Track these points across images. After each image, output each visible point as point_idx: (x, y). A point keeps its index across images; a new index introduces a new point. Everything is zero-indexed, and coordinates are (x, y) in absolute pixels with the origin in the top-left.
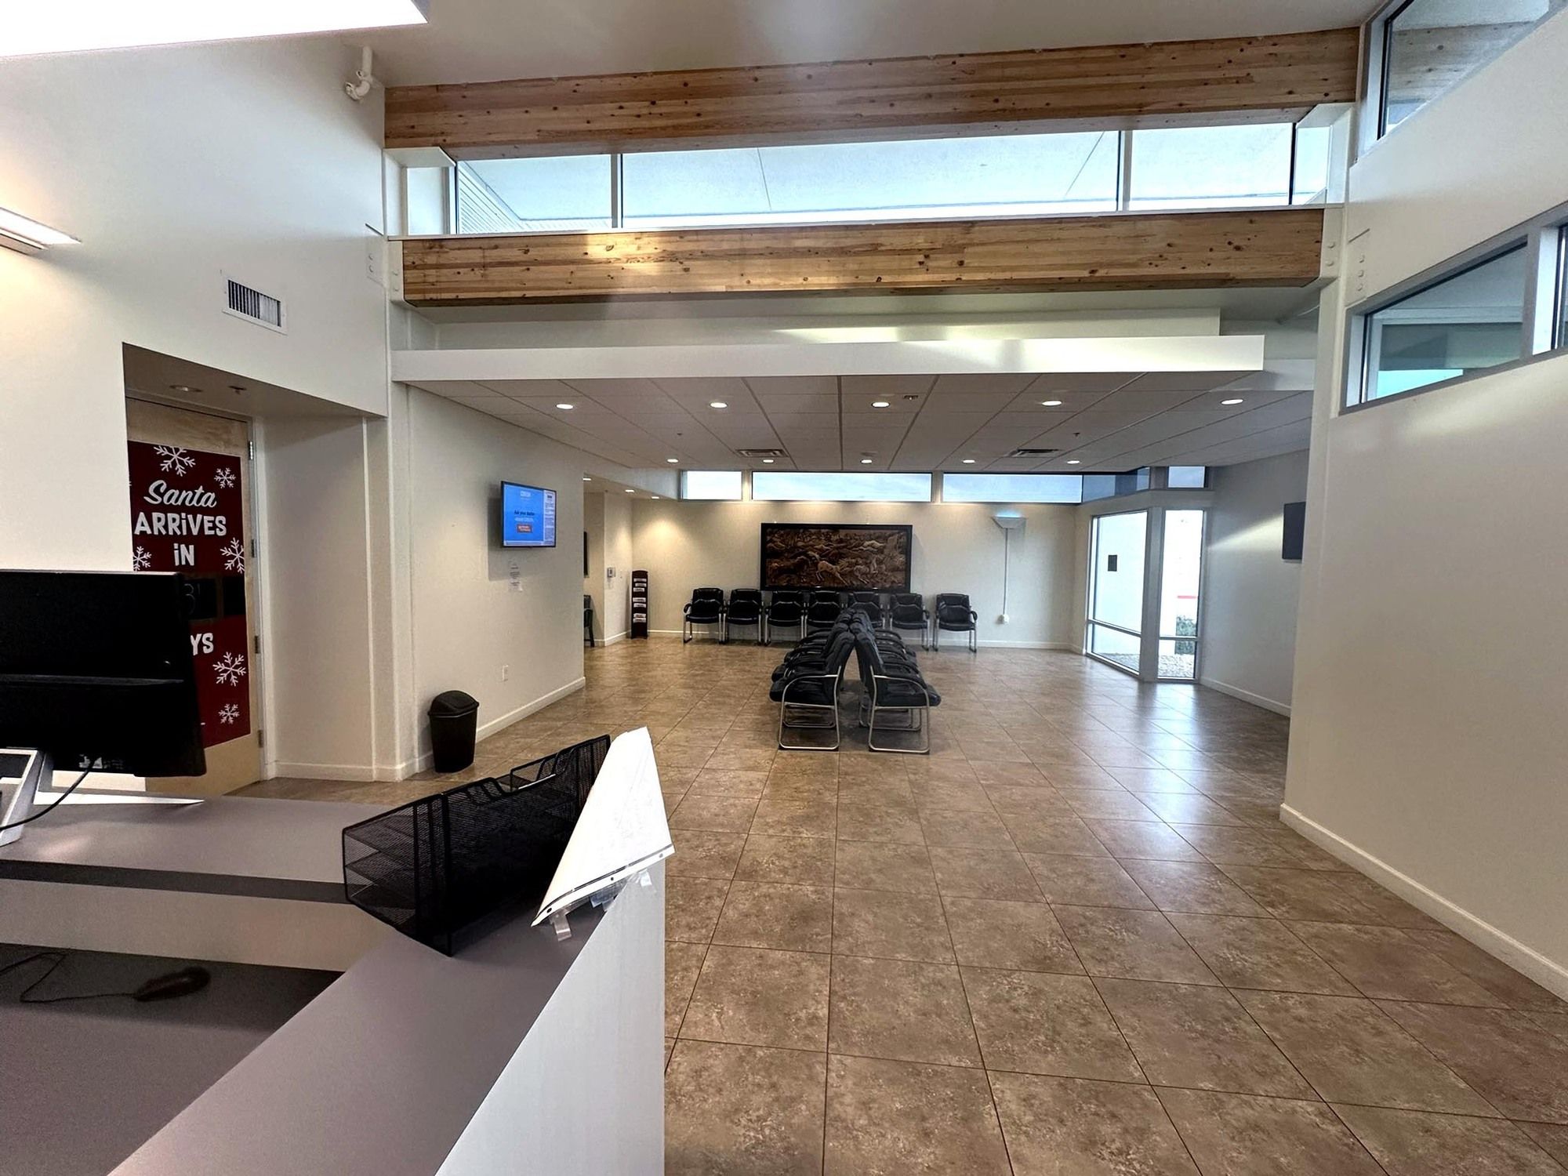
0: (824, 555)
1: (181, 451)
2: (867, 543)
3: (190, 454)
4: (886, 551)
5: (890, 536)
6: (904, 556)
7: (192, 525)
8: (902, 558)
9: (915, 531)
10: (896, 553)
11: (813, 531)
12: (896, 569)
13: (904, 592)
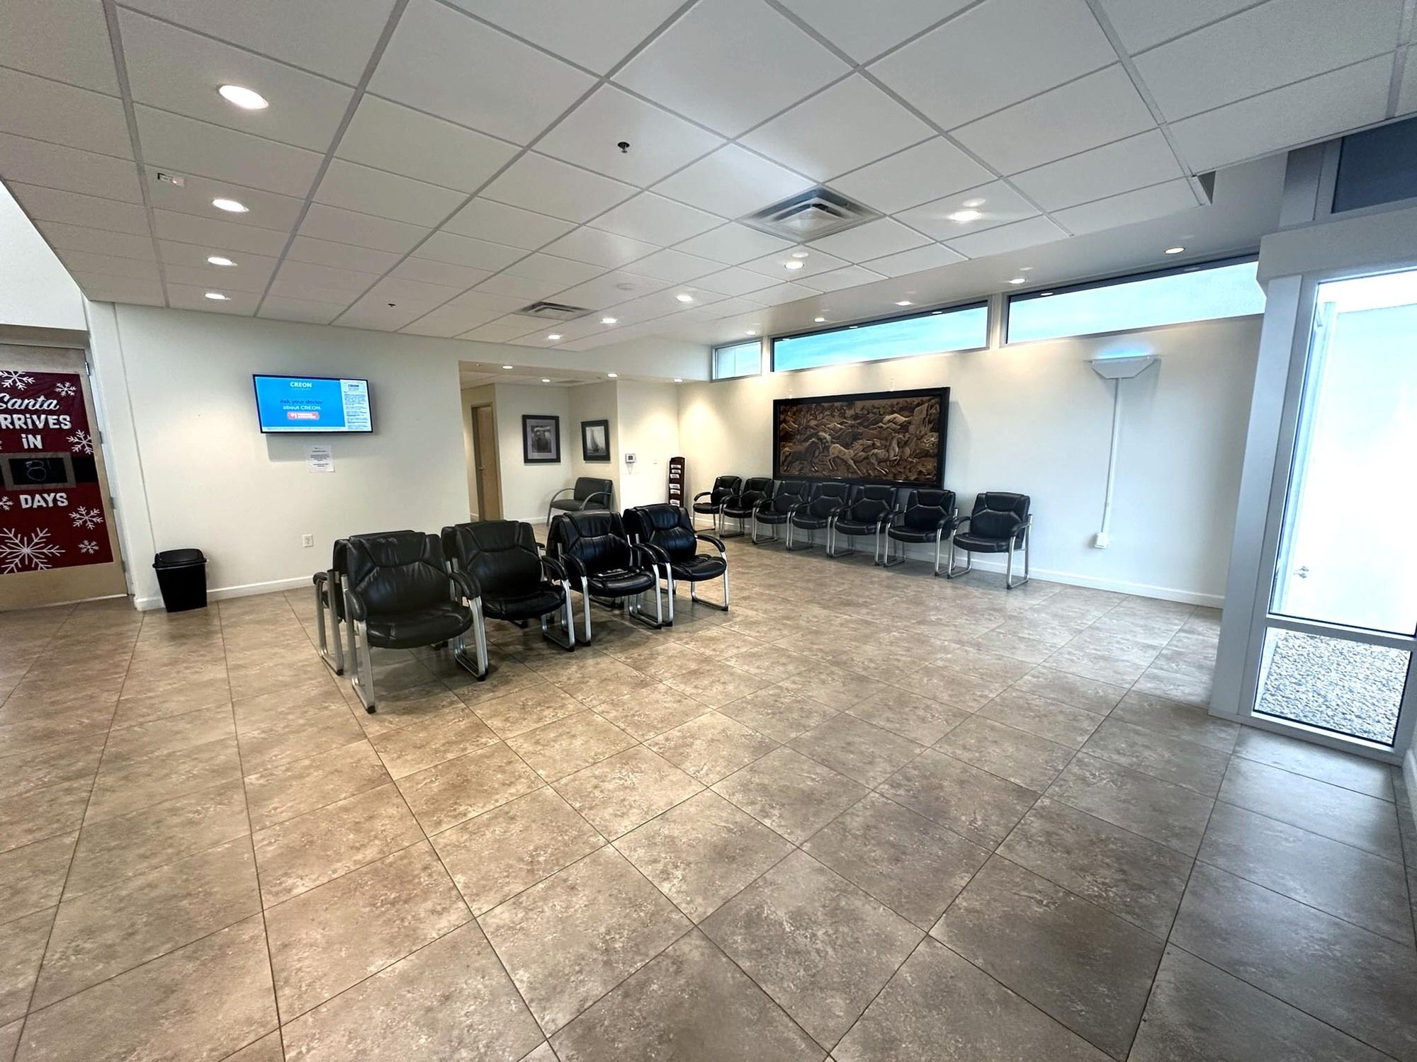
0: (837, 438)
1: (20, 373)
2: (888, 418)
3: (29, 375)
4: (912, 428)
5: (919, 405)
6: (936, 434)
7: (37, 423)
8: (933, 438)
9: (953, 397)
10: (924, 430)
11: (826, 405)
12: (926, 454)
13: (933, 487)
